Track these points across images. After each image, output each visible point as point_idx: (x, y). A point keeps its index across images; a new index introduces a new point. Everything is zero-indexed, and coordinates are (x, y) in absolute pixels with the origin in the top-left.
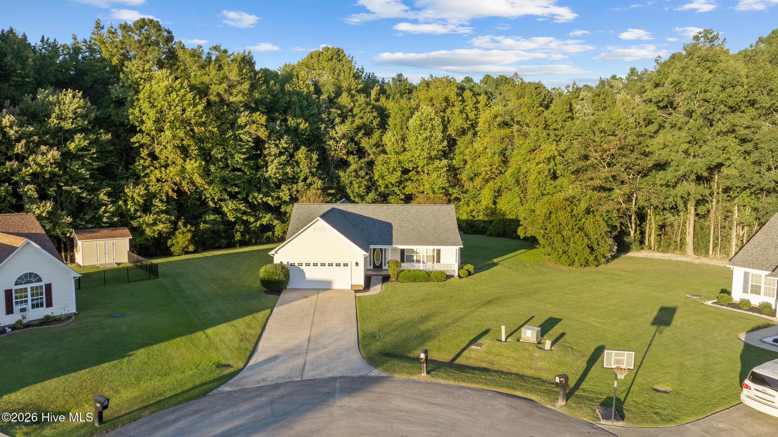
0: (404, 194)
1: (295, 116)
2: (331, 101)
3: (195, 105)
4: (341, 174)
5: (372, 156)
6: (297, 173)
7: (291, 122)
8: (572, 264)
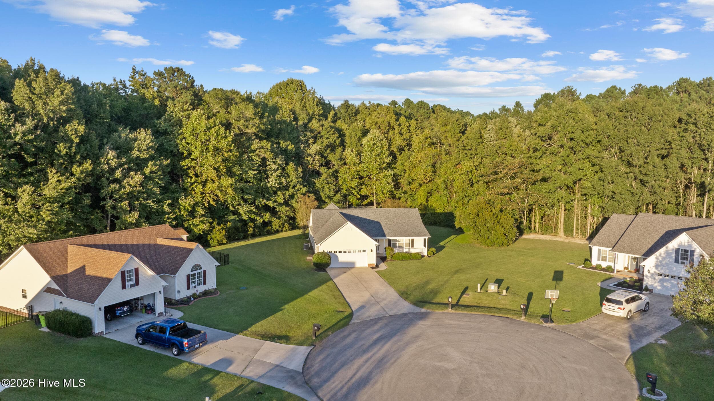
0: (360, 195)
1: (285, 140)
2: (305, 125)
3: (226, 137)
4: (317, 181)
5: (336, 167)
6: (289, 182)
7: (283, 144)
8: (493, 245)
